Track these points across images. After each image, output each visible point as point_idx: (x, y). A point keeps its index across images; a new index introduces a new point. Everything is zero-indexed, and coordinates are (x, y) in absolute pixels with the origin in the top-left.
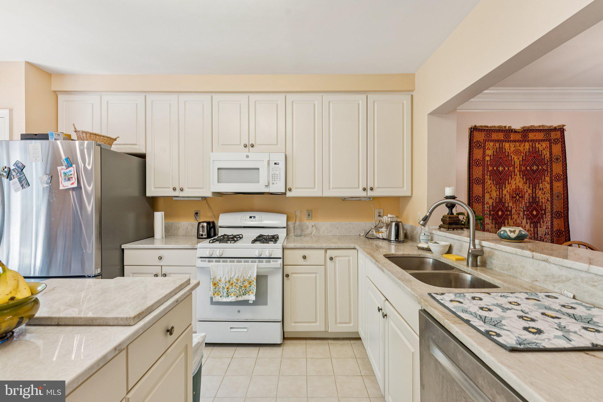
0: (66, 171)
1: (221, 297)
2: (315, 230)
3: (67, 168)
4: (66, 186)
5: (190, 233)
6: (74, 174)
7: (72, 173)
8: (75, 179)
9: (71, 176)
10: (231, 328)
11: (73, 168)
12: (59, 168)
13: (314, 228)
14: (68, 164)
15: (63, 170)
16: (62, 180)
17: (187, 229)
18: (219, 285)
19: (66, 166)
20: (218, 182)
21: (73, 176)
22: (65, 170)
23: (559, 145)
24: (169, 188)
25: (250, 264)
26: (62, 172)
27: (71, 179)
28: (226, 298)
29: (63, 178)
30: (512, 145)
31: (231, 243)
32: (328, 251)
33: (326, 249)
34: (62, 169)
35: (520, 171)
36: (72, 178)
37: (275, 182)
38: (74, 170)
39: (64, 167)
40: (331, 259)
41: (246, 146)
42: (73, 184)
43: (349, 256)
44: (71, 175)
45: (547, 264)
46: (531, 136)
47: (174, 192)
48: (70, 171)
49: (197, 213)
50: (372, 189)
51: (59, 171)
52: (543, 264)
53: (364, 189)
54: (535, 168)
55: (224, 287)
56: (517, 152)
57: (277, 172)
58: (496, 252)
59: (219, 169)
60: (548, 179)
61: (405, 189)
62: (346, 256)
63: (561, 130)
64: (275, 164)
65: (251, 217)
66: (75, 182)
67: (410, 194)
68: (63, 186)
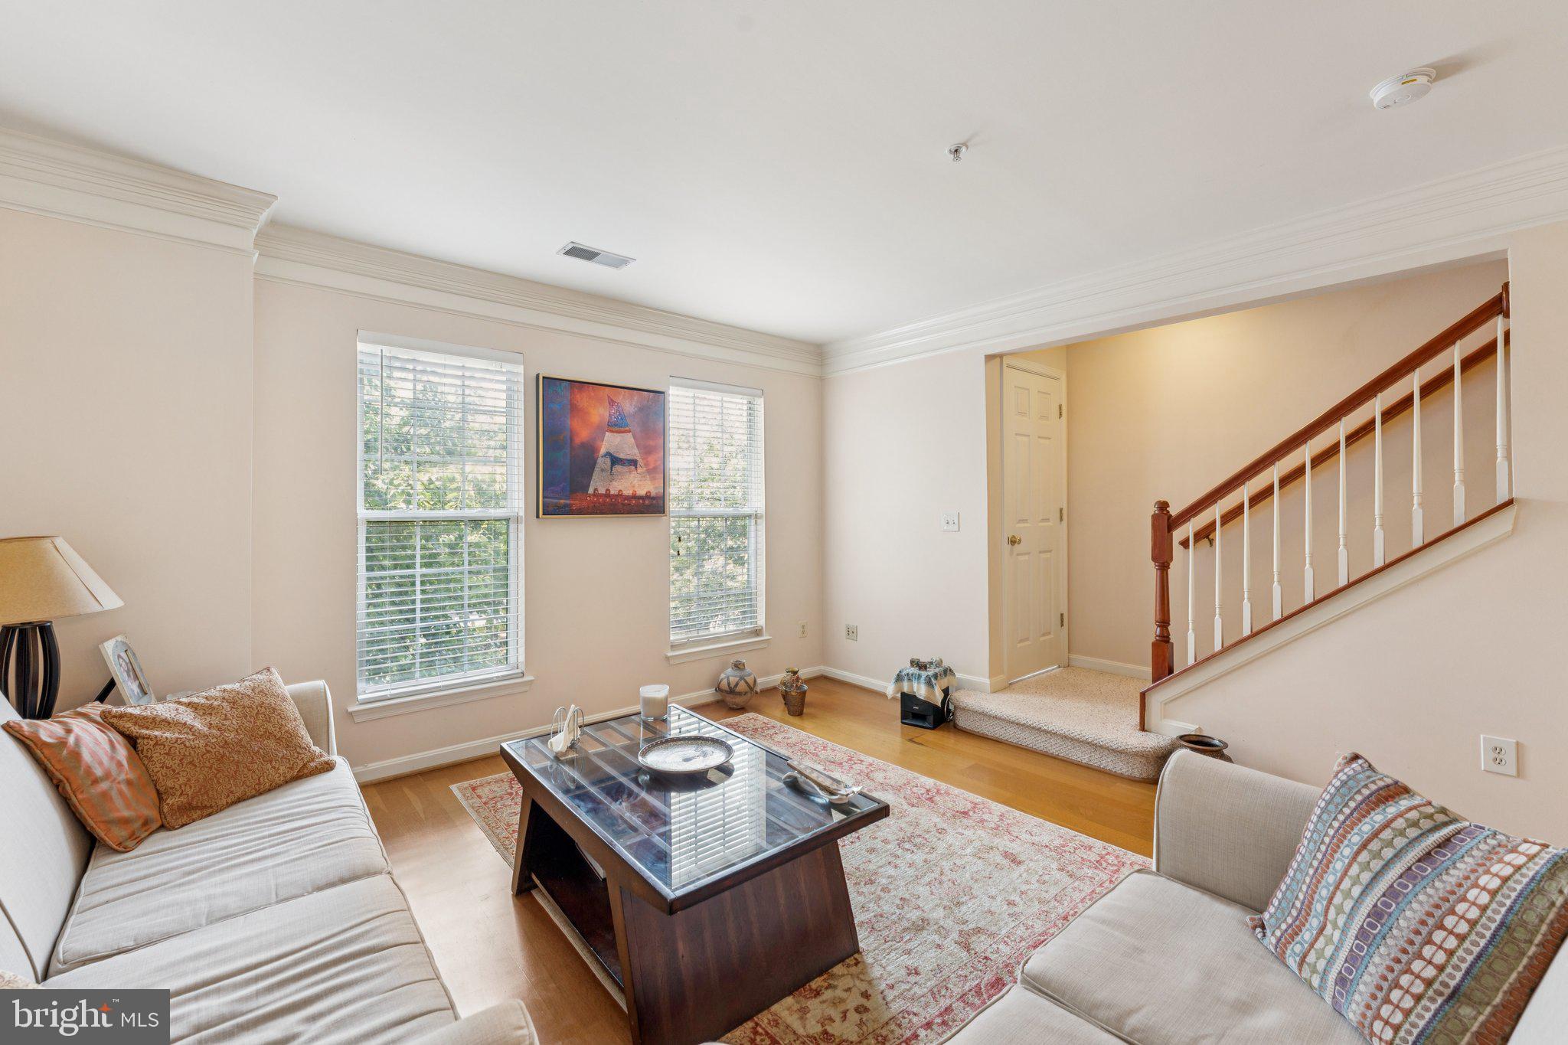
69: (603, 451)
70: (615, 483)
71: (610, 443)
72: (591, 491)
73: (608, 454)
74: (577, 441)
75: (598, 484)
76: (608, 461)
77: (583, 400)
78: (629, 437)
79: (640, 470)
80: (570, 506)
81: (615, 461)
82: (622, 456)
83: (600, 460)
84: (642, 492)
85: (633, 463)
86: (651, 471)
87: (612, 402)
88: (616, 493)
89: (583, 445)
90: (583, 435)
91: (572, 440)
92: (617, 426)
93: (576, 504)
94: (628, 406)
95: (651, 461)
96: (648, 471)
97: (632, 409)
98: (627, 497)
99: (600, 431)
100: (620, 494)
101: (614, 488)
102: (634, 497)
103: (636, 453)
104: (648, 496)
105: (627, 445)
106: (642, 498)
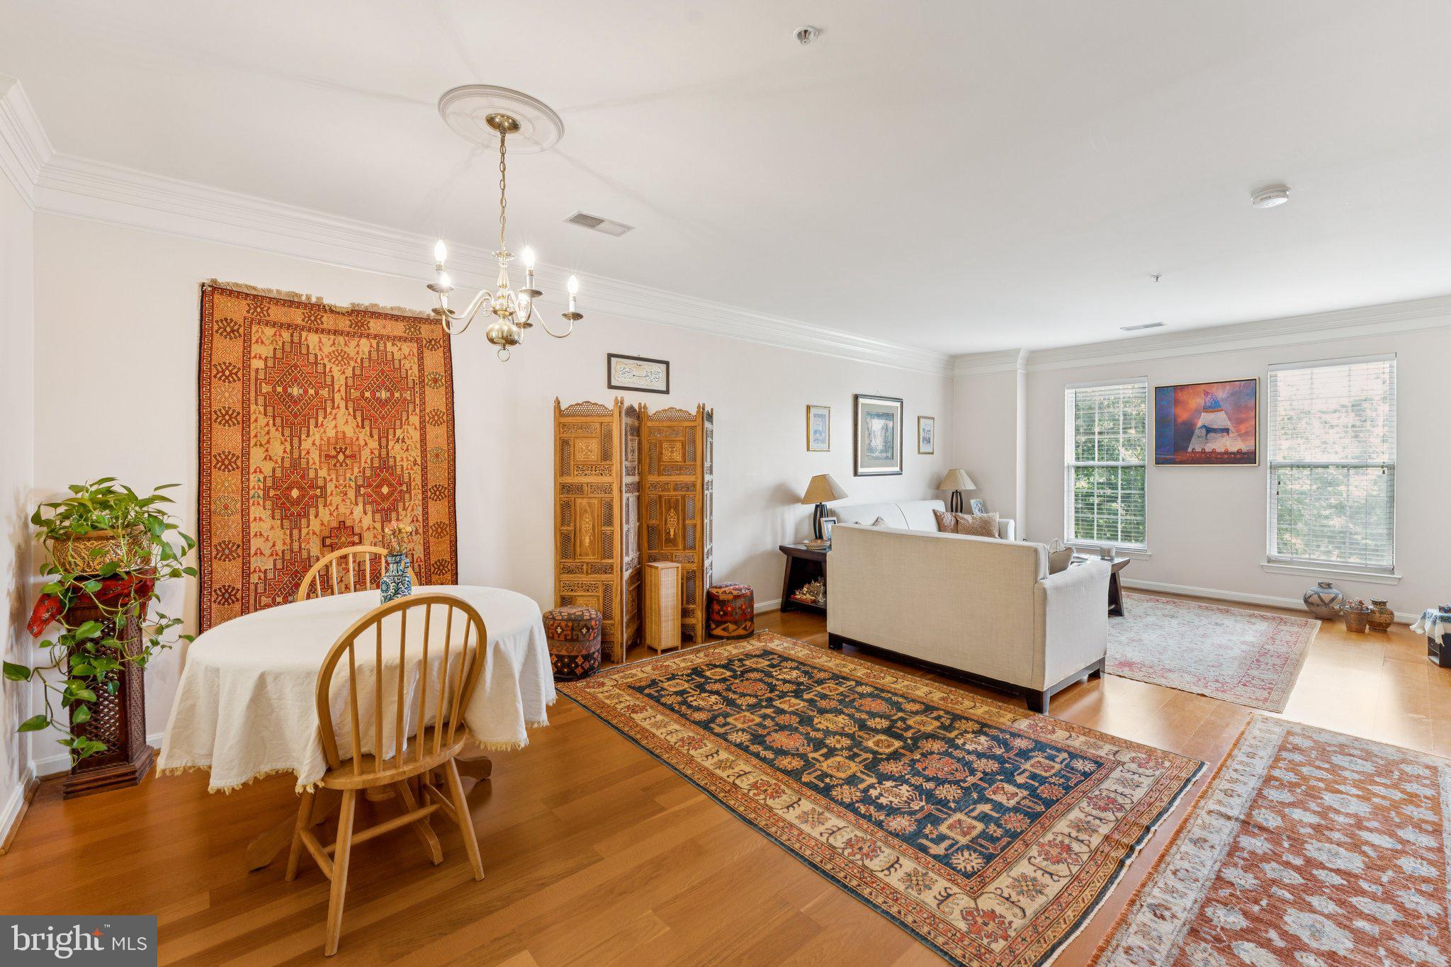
23: (439, 353)
30: (327, 339)
35: (347, 399)
46: (375, 326)
54: (384, 395)
56: (340, 357)
60: (415, 419)
69: (1200, 424)
70: (1209, 445)
71: (1205, 419)
72: (1190, 450)
73: (1204, 426)
74: (1180, 421)
75: (1195, 445)
76: (1204, 431)
77: (1183, 396)
78: (1222, 415)
79: (1231, 435)
80: (1174, 459)
81: (1209, 430)
82: (1215, 427)
83: (1197, 431)
84: (1235, 449)
85: (1226, 431)
86: (1244, 436)
87: (1206, 393)
88: (1210, 450)
89: (1184, 423)
90: (1183, 416)
91: (1175, 420)
92: (1214, 407)
93: (1179, 458)
94: (1221, 394)
95: (1243, 428)
96: (1240, 435)
97: (1225, 396)
98: (1220, 453)
99: (1198, 412)
100: (1214, 452)
101: (1209, 448)
102: (1226, 452)
103: (1228, 424)
104: (1239, 452)
105: (1219, 419)
106: (1233, 453)
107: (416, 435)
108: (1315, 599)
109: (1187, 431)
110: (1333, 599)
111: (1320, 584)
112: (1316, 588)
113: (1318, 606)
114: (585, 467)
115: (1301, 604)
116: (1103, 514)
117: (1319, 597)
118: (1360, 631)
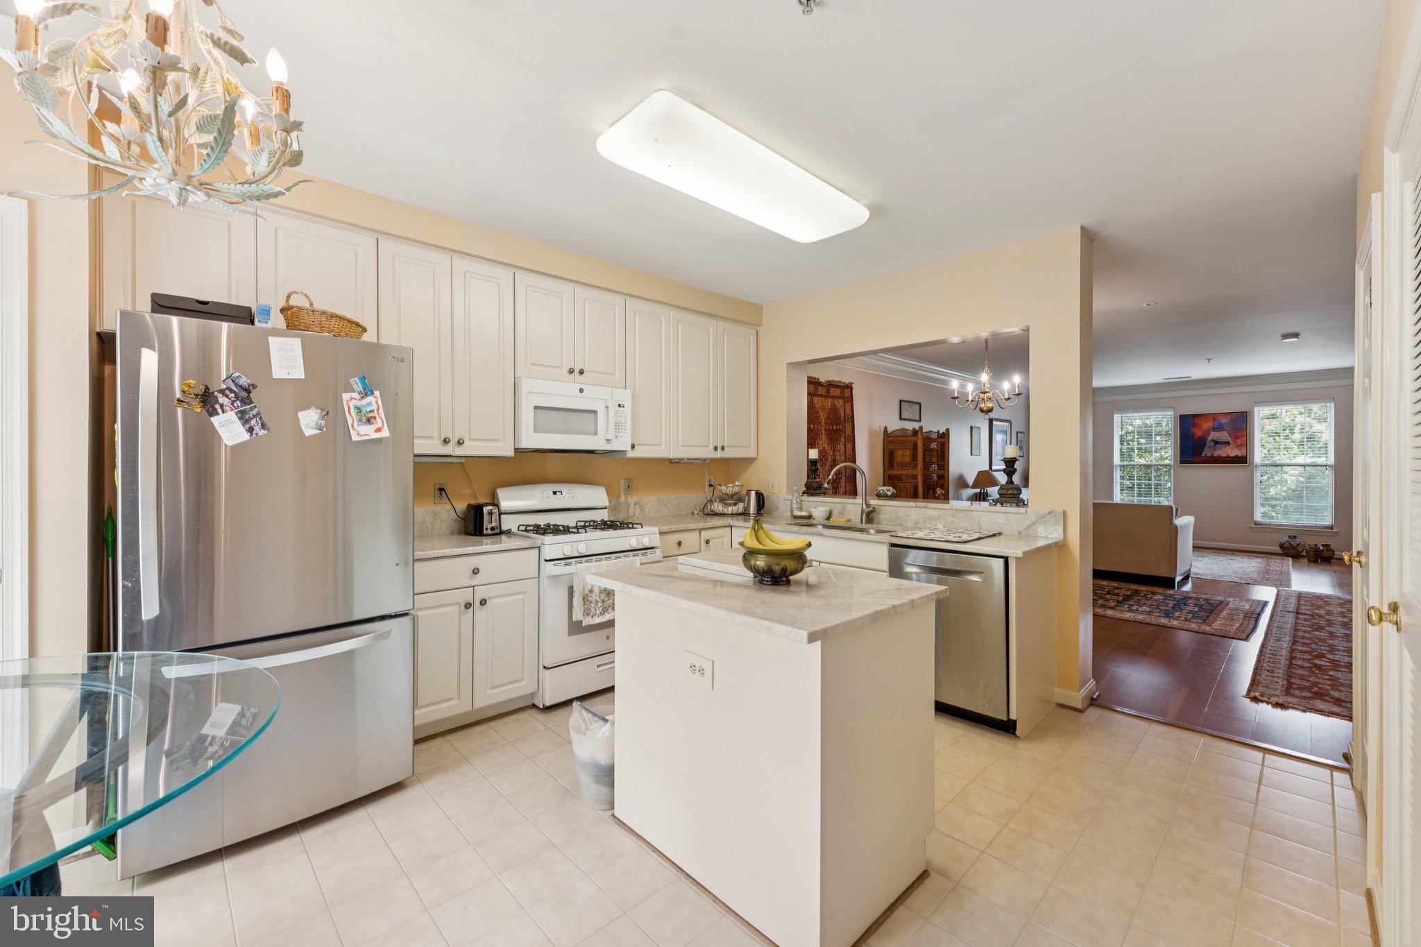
0: (359, 403)
1: (592, 617)
2: (638, 510)
3: (363, 398)
4: (365, 435)
5: (430, 530)
6: (378, 409)
7: (374, 407)
8: (382, 421)
9: (371, 415)
10: (598, 666)
11: (376, 397)
12: (346, 396)
13: (637, 506)
14: (365, 389)
15: (354, 401)
16: (353, 421)
17: (424, 521)
18: (590, 598)
19: (360, 393)
20: (535, 431)
21: (375, 414)
22: (357, 401)
23: (849, 404)
24: (433, 438)
25: (632, 558)
26: (352, 404)
27: (373, 420)
28: (601, 617)
29: (355, 419)
30: (820, 399)
31: (586, 532)
32: (703, 533)
33: (700, 530)
34: (352, 398)
35: (825, 430)
36: (375, 418)
37: (619, 435)
38: (377, 403)
39: (355, 395)
40: (707, 542)
41: (571, 371)
42: (379, 430)
43: (723, 537)
44: (371, 411)
45: (925, 510)
46: (833, 391)
47: (443, 447)
48: (370, 404)
49: (441, 490)
50: (723, 448)
51: (345, 403)
52: (923, 510)
53: (716, 448)
54: (835, 427)
55: (598, 600)
56: (823, 408)
57: (622, 420)
58: (884, 508)
59: (536, 408)
60: (843, 439)
61: (752, 449)
62: (720, 537)
63: (849, 387)
64: (619, 406)
65: (555, 493)
66: (382, 427)
67: (755, 456)
68: (358, 434)
69: (1210, 439)
71: (1213, 435)
72: (1203, 455)
73: (1213, 440)
74: (1196, 436)
75: (1207, 452)
76: (1213, 443)
77: (1198, 421)
78: (1225, 433)
80: (1193, 460)
81: (1216, 443)
84: (1233, 455)
85: (1228, 443)
86: (1239, 447)
87: (1214, 420)
89: (1199, 438)
90: (1199, 433)
91: (1193, 436)
92: (1219, 429)
93: (1196, 459)
94: (1224, 420)
95: (1239, 441)
96: (1237, 446)
97: (1227, 421)
98: (1223, 457)
99: (1208, 432)
100: (1219, 456)
101: (1216, 454)
102: (1228, 457)
103: (1229, 439)
104: (1236, 457)
105: (1224, 436)
106: (1233, 457)
107: (843, 447)
108: (1287, 545)
109: (1202, 443)
110: (1299, 544)
111: (1289, 536)
112: (1287, 539)
113: (1289, 549)
114: (903, 465)
115: (1278, 549)
116: (1141, 497)
117: (1290, 544)
118: (1316, 562)
